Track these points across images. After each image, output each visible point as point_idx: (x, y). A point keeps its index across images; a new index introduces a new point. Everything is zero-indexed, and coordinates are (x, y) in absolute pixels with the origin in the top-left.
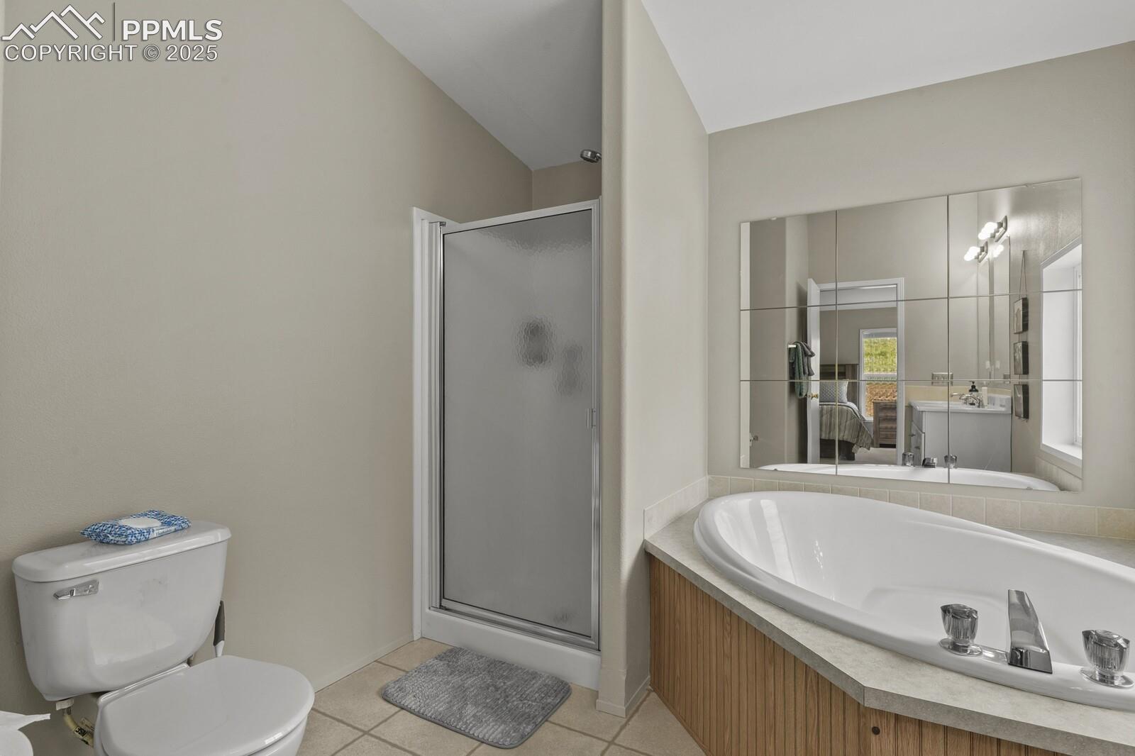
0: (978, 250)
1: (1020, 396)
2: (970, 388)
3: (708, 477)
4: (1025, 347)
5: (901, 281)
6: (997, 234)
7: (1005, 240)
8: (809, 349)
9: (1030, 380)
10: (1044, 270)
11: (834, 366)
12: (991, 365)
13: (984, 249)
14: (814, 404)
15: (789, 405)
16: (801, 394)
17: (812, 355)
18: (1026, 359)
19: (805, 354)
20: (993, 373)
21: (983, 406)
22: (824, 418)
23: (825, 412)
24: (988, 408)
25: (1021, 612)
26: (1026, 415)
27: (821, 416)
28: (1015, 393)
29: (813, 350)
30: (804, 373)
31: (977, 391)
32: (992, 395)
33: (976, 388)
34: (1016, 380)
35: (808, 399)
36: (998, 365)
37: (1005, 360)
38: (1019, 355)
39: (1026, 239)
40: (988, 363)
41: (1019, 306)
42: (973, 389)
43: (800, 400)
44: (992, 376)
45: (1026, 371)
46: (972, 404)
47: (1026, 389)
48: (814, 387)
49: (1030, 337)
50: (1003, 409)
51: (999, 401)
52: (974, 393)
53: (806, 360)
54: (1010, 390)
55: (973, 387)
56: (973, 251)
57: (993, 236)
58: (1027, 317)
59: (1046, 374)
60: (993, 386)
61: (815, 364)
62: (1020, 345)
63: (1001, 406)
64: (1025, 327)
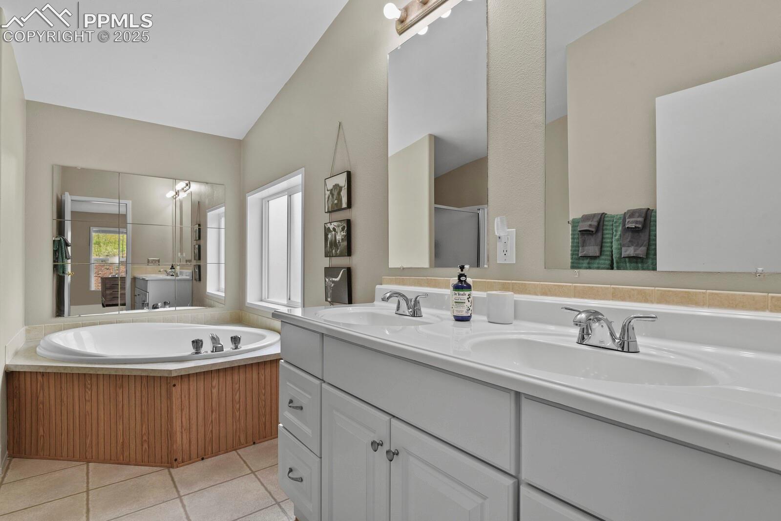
0: (174, 193)
1: (197, 270)
2: (171, 267)
3: (26, 327)
4: (199, 247)
5: (129, 203)
6: (185, 189)
7: (189, 193)
9: (202, 263)
10: (208, 213)
12: (181, 255)
13: (177, 193)
14: (69, 279)
17: (70, 245)
18: (199, 253)
19: (66, 244)
20: (182, 260)
21: (178, 276)
24: (180, 277)
25: (215, 340)
26: (200, 280)
28: (194, 269)
31: (174, 268)
32: (182, 270)
33: (174, 267)
34: (194, 263)
35: (66, 276)
36: (184, 255)
37: (188, 252)
38: (197, 251)
39: (200, 195)
40: (179, 254)
41: (197, 227)
42: (172, 267)
43: (60, 277)
44: (182, 261)
45: (200, 259)
46: (172, 275)
47: (199, 267)
48: (70, 267)
49: (202, 242)
50: (188, 277)
51: (186, 274)
52: (173, 270)
53: (66, 248)
54: (192, 268)
55: (172, 266)
56: (171, 194)
57: (183, 189)
58: (200, 234)
59: (208, 261)
60: (182, 267)
62: (197, 246)
63: (186, 276)
64: (200, 238)
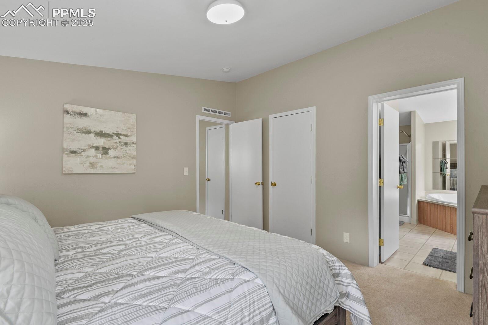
3: (425, 191)
8: (446, 161)
11: (454, 163)
14: (448, 178)
15: (440, 178)
16: (444, 174)
17: (448, 163)
19: (445, 163)
22: (451, 181)
23: (451, 180)
27: (450, 181)
29: (447, 162)
30: (445, 169)
35: (446, 176)
43: (443, 176)
48: (448, 172)
53: (445, 165)
61: (448, 165)
